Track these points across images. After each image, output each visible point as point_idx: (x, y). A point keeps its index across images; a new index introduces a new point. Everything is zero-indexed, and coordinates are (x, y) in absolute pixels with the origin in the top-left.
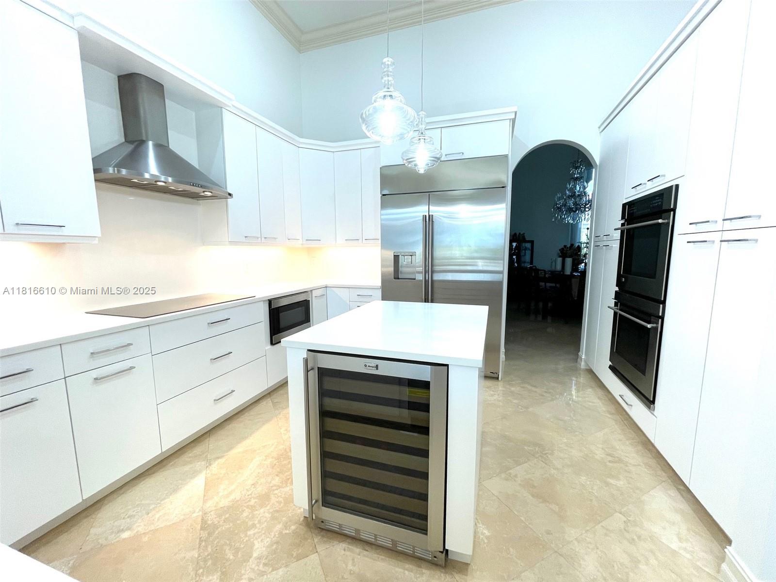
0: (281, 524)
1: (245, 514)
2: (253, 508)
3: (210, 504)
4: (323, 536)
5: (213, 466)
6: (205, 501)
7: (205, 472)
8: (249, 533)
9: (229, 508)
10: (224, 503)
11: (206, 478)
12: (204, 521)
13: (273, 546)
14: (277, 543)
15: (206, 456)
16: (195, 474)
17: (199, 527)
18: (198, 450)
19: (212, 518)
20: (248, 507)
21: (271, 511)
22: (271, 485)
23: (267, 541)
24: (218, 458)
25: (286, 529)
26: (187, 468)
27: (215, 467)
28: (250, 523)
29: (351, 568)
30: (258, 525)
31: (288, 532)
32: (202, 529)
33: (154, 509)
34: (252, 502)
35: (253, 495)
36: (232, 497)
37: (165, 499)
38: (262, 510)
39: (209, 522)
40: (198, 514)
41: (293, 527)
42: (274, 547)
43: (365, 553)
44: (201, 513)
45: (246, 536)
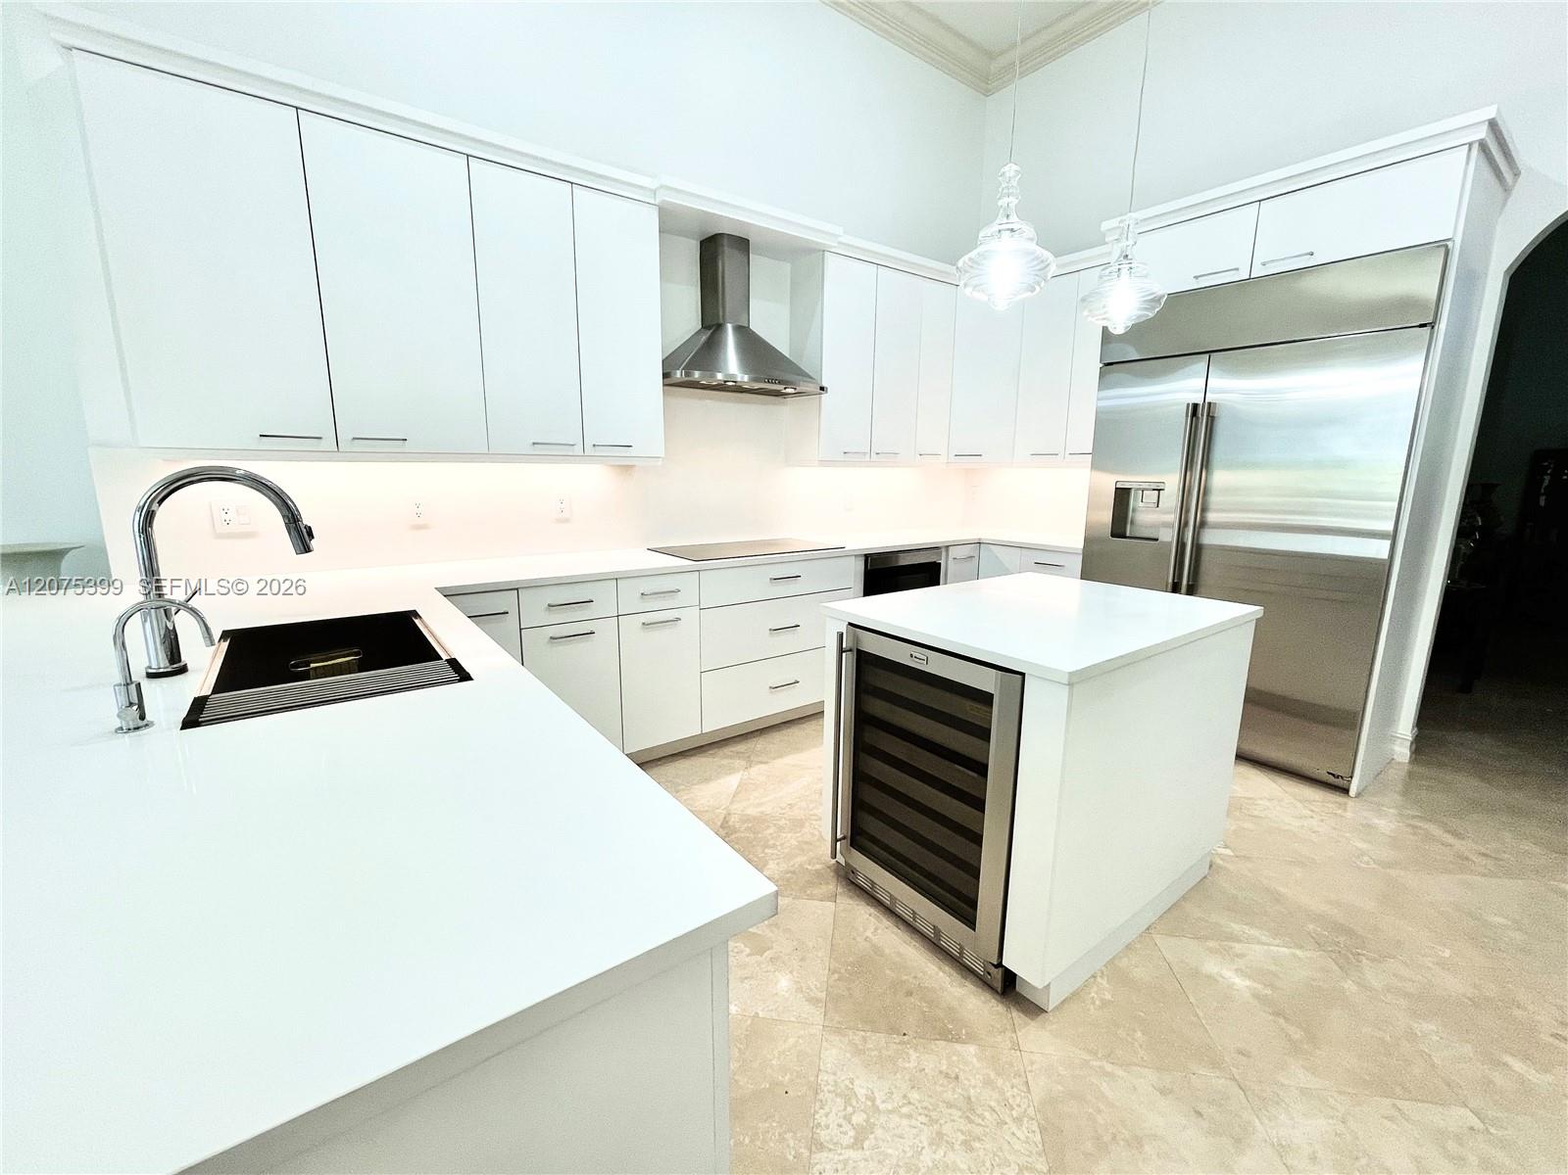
0: (805, 858)
1: (771, 831)
2: (781, 829)
3: (737, 808)
4: (849, 890)
5: (752, 769)
6: (732, 802)
7: (741, 772)
8: (766, 851)
9: (755, 818)
10: (752, 811)
11: (741, 779)
12: (725, 821)
13: (788, 873)
14: (794, 872)
15: (749, 757)
16: (731, 770)
17: (719, 824)
18: (741, 747)
19: (733, 820)
20: (775, 825)
21: (800, 839)
22: (811, 813)
23: (784, 867)
24: (762, 763)
25: (809, 864)
26: (725, 762)
27: (755, 770)
28: (771, 842)
29: (870, 935)
30: (779, 848)
31: (809, 867)
32: (722, 827)
33: (683, 790)
34: (782, 822)
35: (785, 816)
36: (762, 809)
37: (695, 784)
38: (789, 835)
39: (730, 823)
40: (722, 812)
41: (818, 867)
42: (788, 875)
43: (896, 929)
44: (725, 812)
45: (763, 852)
